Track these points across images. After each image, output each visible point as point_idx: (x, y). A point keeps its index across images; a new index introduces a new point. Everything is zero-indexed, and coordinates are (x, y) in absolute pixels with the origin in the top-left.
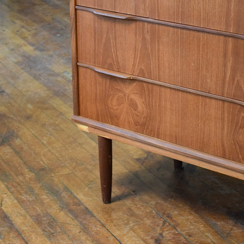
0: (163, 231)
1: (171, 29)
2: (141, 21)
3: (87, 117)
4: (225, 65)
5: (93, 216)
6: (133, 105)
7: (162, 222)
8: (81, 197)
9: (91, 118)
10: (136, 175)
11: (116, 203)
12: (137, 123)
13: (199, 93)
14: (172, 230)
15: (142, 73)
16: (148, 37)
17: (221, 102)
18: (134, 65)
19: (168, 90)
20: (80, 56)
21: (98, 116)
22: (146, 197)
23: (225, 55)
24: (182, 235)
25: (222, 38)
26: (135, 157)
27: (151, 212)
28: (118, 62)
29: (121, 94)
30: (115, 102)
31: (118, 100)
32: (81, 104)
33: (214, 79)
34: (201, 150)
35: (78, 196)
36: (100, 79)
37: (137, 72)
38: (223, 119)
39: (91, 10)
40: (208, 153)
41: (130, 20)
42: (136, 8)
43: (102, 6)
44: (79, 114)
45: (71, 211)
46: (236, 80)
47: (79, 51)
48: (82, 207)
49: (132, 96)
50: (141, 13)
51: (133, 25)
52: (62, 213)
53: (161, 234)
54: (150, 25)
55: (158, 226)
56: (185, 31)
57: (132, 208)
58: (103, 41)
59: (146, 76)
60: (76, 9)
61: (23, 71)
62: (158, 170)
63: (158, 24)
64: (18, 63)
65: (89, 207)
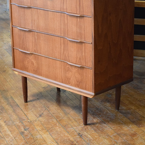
0: (44, 112)
1: (44, 35)
2: (33, 31)
3: (17, 69)
4: (61, 48)
5: (19, 107)
6: (33, 63)
7: (44, 109)
8: (16, 100)
9: (19, 69)
10: (41, 93)
11: (30, 103)
12: (34, 70)
13: (53, 58)
14: (47, 112)
15: (35, 51)
16: (36, 37)
17: (60, 62)
18: (32, 48)
19: (44, 58)
20: (14, 45)
21: (21, 68)
22: (42, 101)
23: (61, 44)
24: (50, 113)
25: (59, 38)
26: (43, 86)
27: (42, 106)
28: (27, 47)
29: (29, 59)
30: (26, 62)
31: (27, 61)
32: (15, 63)
33: (58, 53)
34: (55, 80)
35: (15, 100)
36: (21, 54)
37: (33, 51)
38: (61, 68)
39: (17, 27)
40: (57, 81)
41: (30, 31)
42: (32, 26)
43: (21, 26)
44: (15, 68)
45: (11, 105)
46: (65, 53)
47: (14, 43)
48: (16, 104)
49: (32, 60)
50: (34, 28)
51: (31, 33)
52: (7, 106)
53: (43, 113)
54: (37, 33)
55: (42, 110)
56: (48, 35)
57: (35, 104)
58: (22, 39)
59: (36, 52)
60: (12, 27)
61: (7, 52)
62: (50, 91)
63: (39, 33)
64: (6, 49)
65: (18, 104)
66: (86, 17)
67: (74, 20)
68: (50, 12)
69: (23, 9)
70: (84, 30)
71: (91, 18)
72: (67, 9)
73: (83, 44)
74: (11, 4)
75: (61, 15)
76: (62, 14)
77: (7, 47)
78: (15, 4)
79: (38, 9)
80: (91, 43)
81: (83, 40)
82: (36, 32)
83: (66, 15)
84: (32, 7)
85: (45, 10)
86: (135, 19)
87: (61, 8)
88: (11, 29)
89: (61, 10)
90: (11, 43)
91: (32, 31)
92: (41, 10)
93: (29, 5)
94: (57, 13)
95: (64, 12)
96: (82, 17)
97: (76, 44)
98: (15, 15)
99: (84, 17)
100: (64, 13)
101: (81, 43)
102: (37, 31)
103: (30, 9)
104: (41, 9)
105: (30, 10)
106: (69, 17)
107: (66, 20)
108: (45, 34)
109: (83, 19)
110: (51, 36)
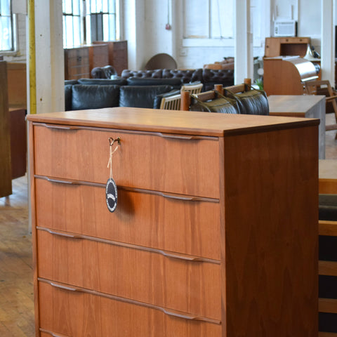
1: (110, 301)
2: (87, 293)
4: (149, 332)
16: (93, 306)
18: (83, 331)
20: (42, 322)
23: (149, 324)
25: (146, 309)
28: (71, 328)
39: (49, 282)
41: (79, 292)
43: (58, 279)
50: (88, 286)
51: (82, 296)
54: (94, 297)
56: (120, 303)
58: (60, 309)
60: (38, 281)
61: (25, 335)
63: (100, 296)
64: (23, 328)
66: (207, 262)
67: (181, 268)
68: (125, 249)
69: (64, 241)
70: (204, 293)
71: (219, 264)
72: (163, 243)
73: (202, 325)
74: (37, 230)
75: (151, 257)
76: (153, 254)
77: (26, 323)
78: (45, 229)
79: (97, 241)
80: (219, 322)
81: (200, 316)
82: (94, 294)
83: (161, 257)
84: (84, 237)
85: (114, 245)
86: (321, 263)
87: (150, 241)
88: (36, 287)
89: (151, 244)
90: (33, 313)
91: (84, 292)
92: (104, 245)
93: (78, 233)
94: (142, 252)
95: (158, 251)
96: (198, 262)
97: (184, 325)
98: (45, 253)
99: (202, 262)
100: (158, 253)
101: (197, 321)
102: (94, 292)
103: (81, 242)
104: (106, 243)
105: (79, 244)
106: (168, 262)
107: (162, 269)
108: (114, 299)
109: (200, 266)
110: (128, 305)
